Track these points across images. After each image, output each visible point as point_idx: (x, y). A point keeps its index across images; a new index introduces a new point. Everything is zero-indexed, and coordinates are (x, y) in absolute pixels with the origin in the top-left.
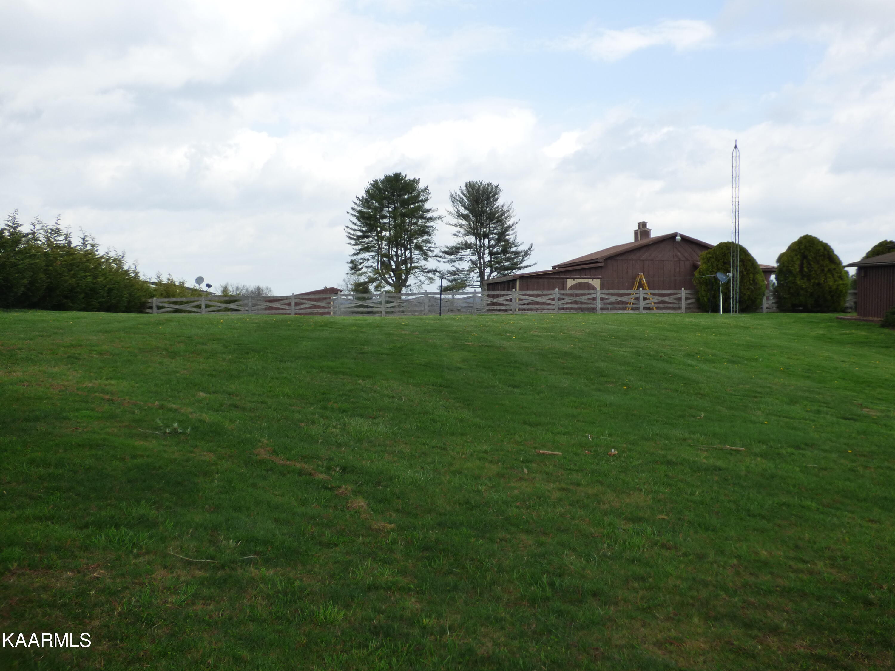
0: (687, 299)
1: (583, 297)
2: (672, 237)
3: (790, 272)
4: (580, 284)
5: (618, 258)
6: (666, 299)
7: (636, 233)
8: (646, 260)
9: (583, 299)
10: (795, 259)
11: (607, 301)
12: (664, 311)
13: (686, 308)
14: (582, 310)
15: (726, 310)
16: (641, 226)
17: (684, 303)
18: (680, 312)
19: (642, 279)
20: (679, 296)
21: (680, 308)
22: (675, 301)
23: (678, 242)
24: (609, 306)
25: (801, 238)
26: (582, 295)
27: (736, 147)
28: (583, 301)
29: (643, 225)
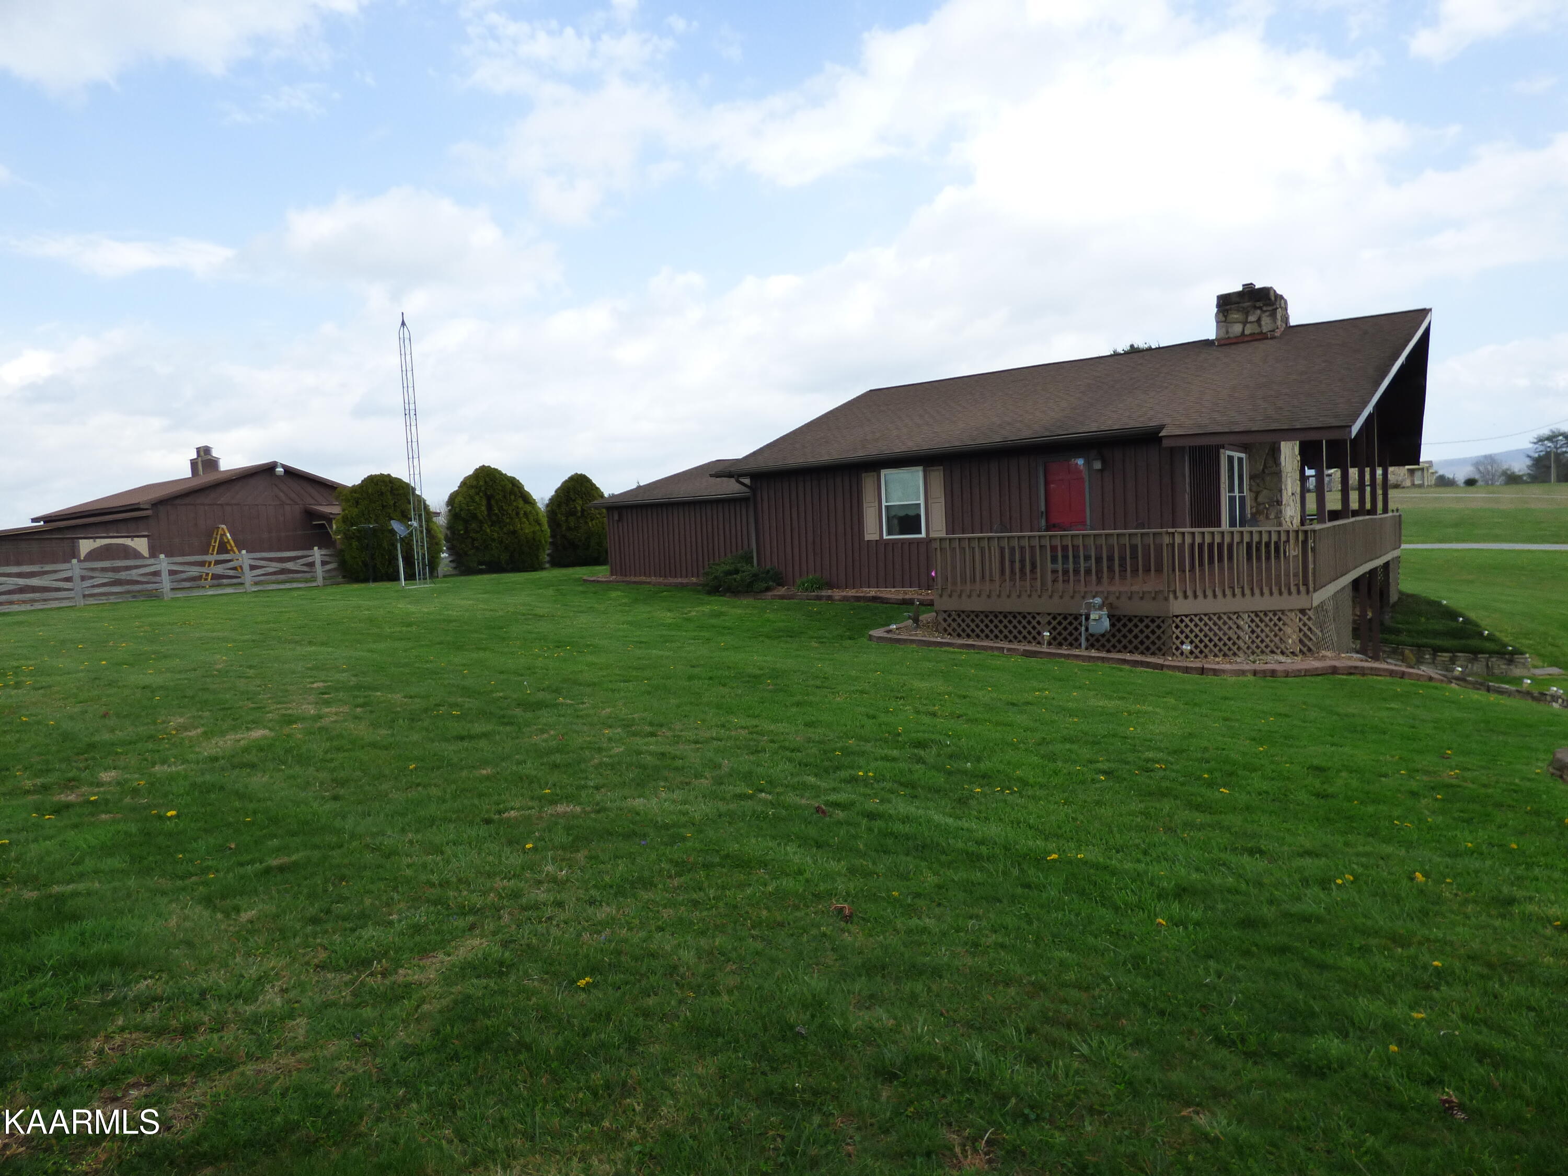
0: (324, 563)
1: (134, 572)
2: (269, 469)
3: (474, 517)
4: (108, 547)
5: (178, 501)
6: (290, 565)
7: (194, 463)
8: (228, 504)
9: (134, 574)
10: (477, 498)
11: (184, 576)
12: (288, 586)
13: (324, 578)
14: (135, 595)
15: (410, 577)
16: (202, 453)
17: (319, 570)
18: (314, 584)
19: (225, 534)
20: (310, 560)
21: (314, 579)
22: (305, 568)
23: (279, 477)
24: (187, 584)
25: (476, 470)
26: (128, 568)
27: (403, 324)
28: (135, 578)
29: (203, 452)
